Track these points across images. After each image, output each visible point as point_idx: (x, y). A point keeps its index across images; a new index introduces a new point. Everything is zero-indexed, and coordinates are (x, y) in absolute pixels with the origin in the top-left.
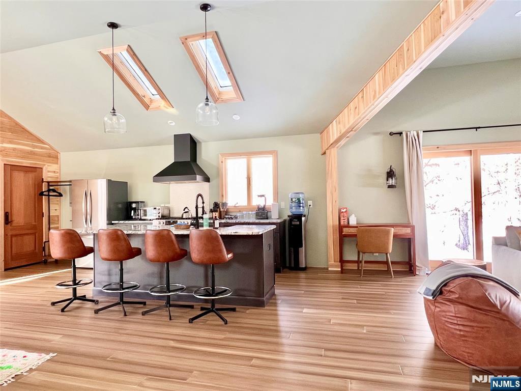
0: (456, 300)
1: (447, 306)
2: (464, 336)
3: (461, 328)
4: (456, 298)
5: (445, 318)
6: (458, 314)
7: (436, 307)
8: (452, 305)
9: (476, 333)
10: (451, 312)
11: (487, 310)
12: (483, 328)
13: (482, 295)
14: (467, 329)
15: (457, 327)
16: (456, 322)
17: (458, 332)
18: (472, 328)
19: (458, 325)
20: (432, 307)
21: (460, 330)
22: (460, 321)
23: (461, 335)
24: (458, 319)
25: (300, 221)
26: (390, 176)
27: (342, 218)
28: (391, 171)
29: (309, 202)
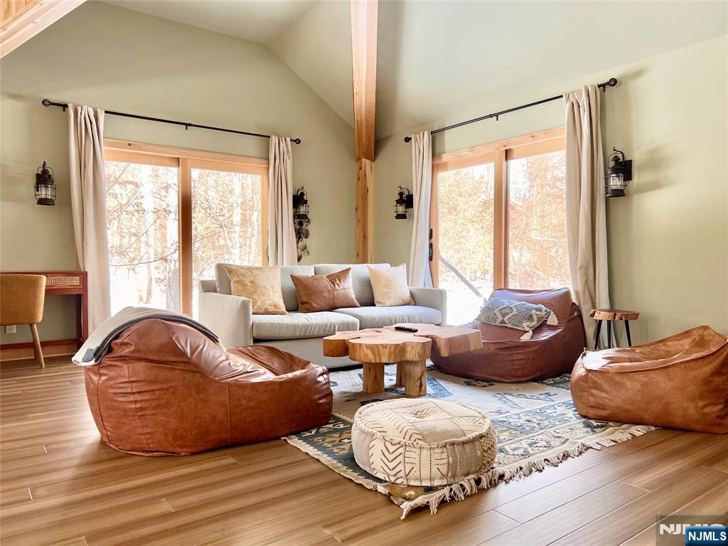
0: (131, 355)
1: (117, 369)
2: (141, 409)
3: (138, 397)
4: (131, 352)
5: (114, 388)
6: (132, 376)
7: (101, 375)
8: (125, 366)
9: (158, 399)
10: (124, 376)
11: (173, 362)
12: (167, 389)
13: (167, 340)
14: (146, 397)
15: (132, 398)
16: (129, 390)
17: (133, 406)
18: (152, 393)
19: (133, 393)
20: (95, 378)
21: (136, 402)
22: (136, 387)
23: (137, 408)
24: (134, 385)
26: (42, 181)
28: (44, 172)
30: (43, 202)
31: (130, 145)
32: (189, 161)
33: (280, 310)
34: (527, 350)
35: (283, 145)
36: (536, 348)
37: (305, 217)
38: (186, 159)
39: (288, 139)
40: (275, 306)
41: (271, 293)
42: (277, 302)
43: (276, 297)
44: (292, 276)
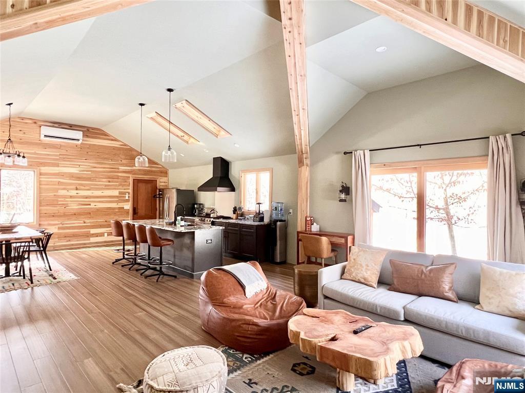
25: (276, 225)
26: (341, 191)
27: (307, 226)
28: (343, 186)
29: (291, 211)
30: (341, 201)
31: (385, 165)
33: (368, 283)
38: (421, 167)
40: (365, 279)
41: (364, 270)
42: (366, 276)
43: (367, 273)
44: (390, 260)
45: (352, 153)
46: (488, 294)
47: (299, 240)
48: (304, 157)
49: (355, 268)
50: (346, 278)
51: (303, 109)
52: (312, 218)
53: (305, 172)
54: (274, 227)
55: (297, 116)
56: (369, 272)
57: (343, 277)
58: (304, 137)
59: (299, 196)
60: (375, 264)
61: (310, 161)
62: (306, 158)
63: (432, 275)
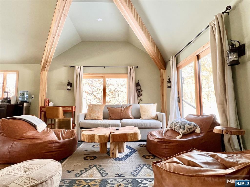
25: (23, 105)
26: (68, 85)
27: (46, 104)
28: (69, 83)
29: (33, 96)
30: (68, 90)
31: (90, 74)
32: (105, 76)
33: (99, 119)
34: (172, 144)
35: (132, 68)
36: (176, 144)
37: (140, 89)
38: (104, 76)
39: (133, 67)
40: (98, 117)
41: (97, 113)
42: (98, 116)
43: (98, 114)
44: (108, 108)
45: (74, 67)
46: (144, 113)
47: (41, 111)
48: (47, 65)
49: (93, 113)
50: (87, 119)
51: (58, 35)
52: (49, 100)
53: (45, 74)
54: (21, 105)
55: (53, 38)
56: (99, 114)
57: (85, 119)
58: (52, 52)
59: (40, 87)
60: (102, 110)
61: (49, 69)
62: (48, 66)
63: (125, 110)
